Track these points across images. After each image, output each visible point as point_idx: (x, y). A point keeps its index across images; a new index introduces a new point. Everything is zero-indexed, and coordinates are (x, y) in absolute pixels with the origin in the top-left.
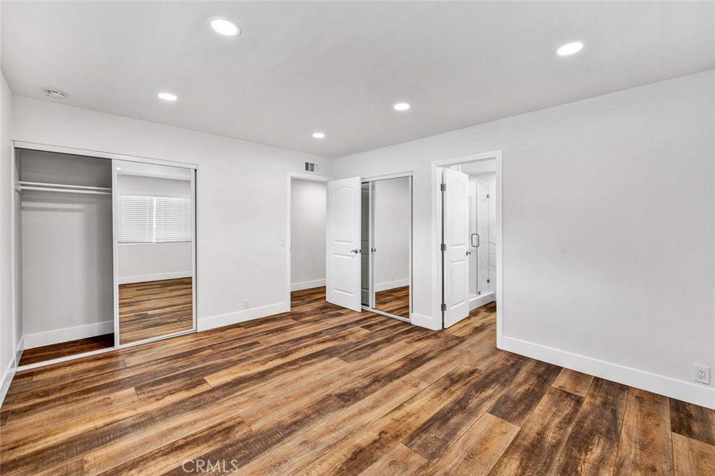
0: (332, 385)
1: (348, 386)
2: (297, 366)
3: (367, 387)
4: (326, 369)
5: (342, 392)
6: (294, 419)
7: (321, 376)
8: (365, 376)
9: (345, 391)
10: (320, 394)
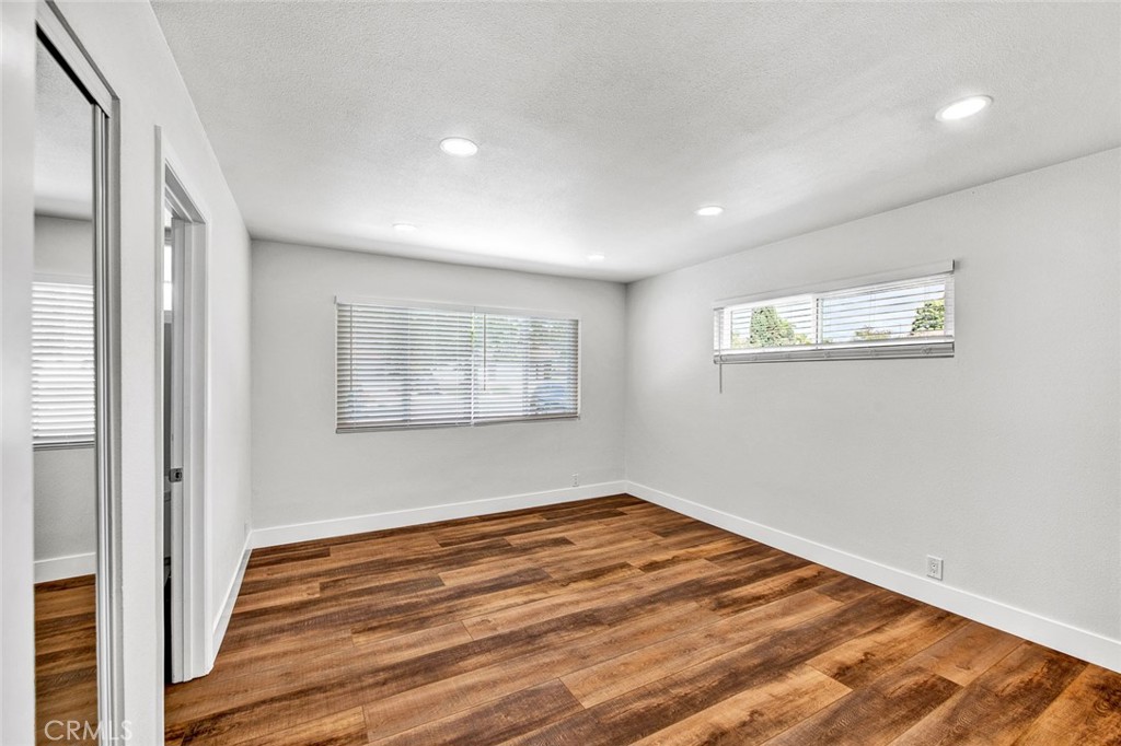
0: (606, 639)
1: (583, 634)
2: (674, 692)
3: (553, 630)
4: (612, 676)
5: (593, 628)
6: (654, 606)
7: (622, 659)
8: (548, 647)
9: (587, 629)
10: (623, 630)
